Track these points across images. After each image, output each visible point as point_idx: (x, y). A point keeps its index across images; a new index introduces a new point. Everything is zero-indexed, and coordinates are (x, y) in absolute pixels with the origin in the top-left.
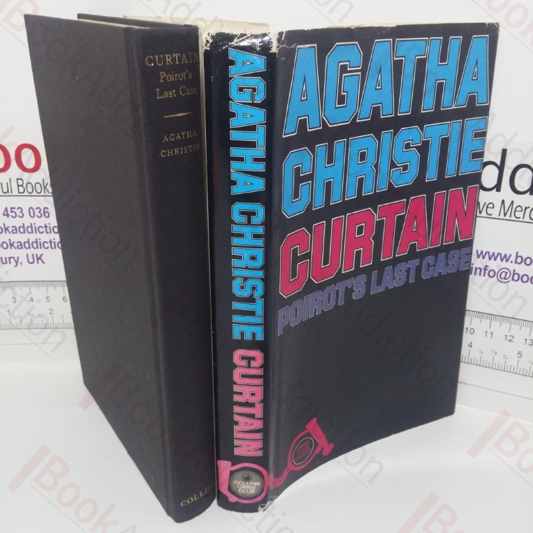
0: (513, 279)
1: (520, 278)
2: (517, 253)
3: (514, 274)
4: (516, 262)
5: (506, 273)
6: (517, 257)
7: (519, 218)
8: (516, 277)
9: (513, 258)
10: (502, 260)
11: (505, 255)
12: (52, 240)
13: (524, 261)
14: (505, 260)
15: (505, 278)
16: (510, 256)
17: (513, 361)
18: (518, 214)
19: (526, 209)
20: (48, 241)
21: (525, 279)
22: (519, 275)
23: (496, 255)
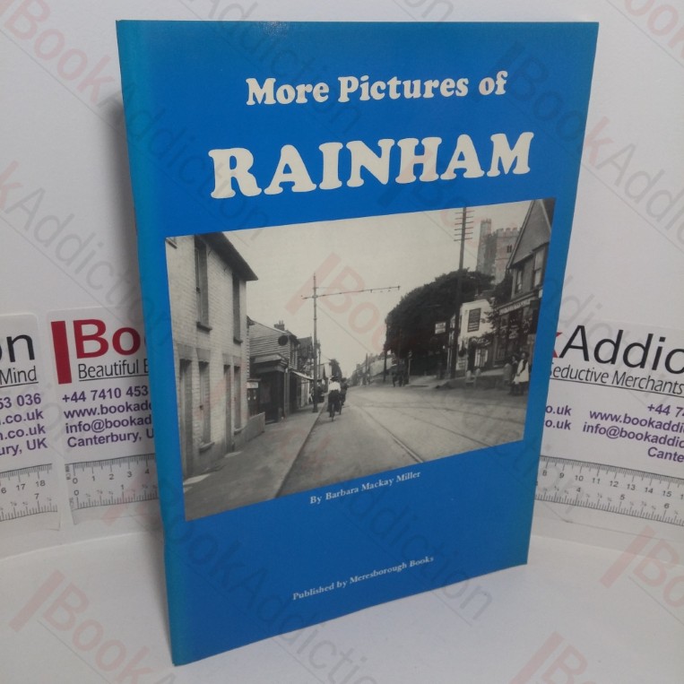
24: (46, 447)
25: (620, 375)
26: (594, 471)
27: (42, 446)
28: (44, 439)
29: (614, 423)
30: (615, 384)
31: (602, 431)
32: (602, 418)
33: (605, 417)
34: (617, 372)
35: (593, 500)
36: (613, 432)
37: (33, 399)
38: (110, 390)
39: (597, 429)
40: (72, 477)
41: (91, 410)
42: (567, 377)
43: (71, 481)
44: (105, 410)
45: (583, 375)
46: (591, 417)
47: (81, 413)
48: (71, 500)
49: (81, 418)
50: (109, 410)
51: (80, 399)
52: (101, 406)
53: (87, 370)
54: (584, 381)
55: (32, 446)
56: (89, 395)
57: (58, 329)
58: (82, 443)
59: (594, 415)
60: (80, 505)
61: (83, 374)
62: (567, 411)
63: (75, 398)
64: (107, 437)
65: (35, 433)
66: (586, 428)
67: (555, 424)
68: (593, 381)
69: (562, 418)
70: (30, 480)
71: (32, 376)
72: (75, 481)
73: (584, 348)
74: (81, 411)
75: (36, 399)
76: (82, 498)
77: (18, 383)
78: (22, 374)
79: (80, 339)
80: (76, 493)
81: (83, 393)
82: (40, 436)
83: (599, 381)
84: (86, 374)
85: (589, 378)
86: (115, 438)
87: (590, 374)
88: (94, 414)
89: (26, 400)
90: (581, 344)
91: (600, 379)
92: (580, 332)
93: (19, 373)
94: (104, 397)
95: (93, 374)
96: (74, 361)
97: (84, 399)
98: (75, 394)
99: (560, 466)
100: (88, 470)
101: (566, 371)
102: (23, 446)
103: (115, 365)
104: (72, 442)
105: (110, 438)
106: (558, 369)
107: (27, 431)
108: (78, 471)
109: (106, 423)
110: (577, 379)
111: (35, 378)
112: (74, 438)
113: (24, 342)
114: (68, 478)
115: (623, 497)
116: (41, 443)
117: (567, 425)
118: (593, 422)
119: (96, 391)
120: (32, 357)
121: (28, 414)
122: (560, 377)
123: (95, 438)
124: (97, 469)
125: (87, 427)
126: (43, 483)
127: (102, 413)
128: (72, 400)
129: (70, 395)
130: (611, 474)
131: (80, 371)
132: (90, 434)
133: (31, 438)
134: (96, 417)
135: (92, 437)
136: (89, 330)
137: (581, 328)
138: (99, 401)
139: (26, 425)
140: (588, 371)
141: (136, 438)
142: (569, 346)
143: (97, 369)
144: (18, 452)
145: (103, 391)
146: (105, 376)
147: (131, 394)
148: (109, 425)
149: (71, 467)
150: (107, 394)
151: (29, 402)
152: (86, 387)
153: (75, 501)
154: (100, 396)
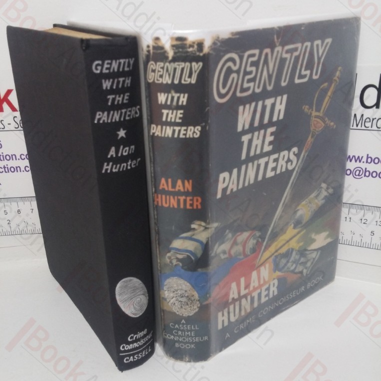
0: (365, 176)
1: (371, 174)
2: (368, 155)
3: (366, 171)
4: (367, 162)
5: (360, 171)
6: (368, 157)
7: (368, 127)
8: (367, 174)
9: (364, 159)
10: (356, 161)
11: (359, 157)
12: (6, 166)
13: (373, 161)
14: (358, 161)
15: (359, 175)
16: (362, 157)
17: (367, 239)
18: (367, 124)
19: (373, 119)
20: (3, 167)
21: (374, 174)
22: (369, 172)
23: (351, 157)
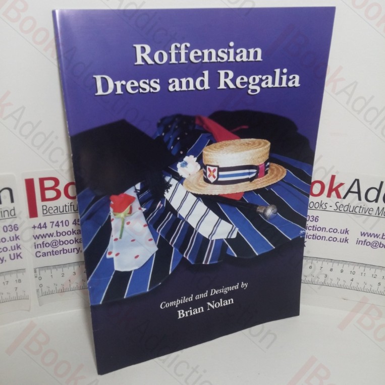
24: (21, 258)
25: (380, 209)
26: (362, 268)
27: (19, 257)
28: (20, 253)
29: (376, 239)
30: (377, 215)
31: (368, 244)
32: (368, 236)
33: (370, 235)
34: (378, 208)
35: (361, 286)
36: (374, 245)
37: (13, 228)
38: (62, 222)
39: (365, 243)
40: (38, 276)
41: (50, 234)
42: (347, 211)
43: (37, 278)
44: (59, 234)
45: (357, 210)
46: (362, 235)
47: (44, 236)
48: (38, 291)
49: (44, 239)
50: (61, 234)
51: (43, 227)
52: (57, 231)
53: (47, 209)
54: (358, 213)
55: (13, 257)
56: (49, 225)
57: (29, 183)
58: (45, 255)
59: (363, 234)
60: (44, 294)
61: (45, 212)
62: (347, 232)
63: (40, 227)
64: (60, 251)
65: (15, 249)
66: (358, 242)
67: (339, 240)
68: (363, 213)
69: (344, 236)
70: (12, 278)
71: (13, 214)
72: (40, 279)
73: (359, 193)
74: (44, 235)
75: (16, 228)
76: (45, 289)
77: (3, 218)
78: (6, 213)
79: (43, 190)
80: (41, 286)
81: (45, 224)
82: (18, 251)
83: (367, 213)
84: (46, 211)
85: (361, 211)
86: (65, 251)
87: (361, 209)
88: (52, 236)
89: (9, 228)
90: (357, 191)
91: (368, 212)
92: (356, 183)
93: (4, 212)
94: (58, 226)
95: (51, 211)
96: (39, 204)
97: (46, 227)
98: (40, 224)
99: (341, 265)
100: (48, 271)
101: (347, 207)
102: (7, 257)
103: (66, 206)
104: (38, 255)
105: (62, 252)
106: (342, 206)
107: (9, 248)
108: (42, 272)
109: (60, 242)
110: (354, 212)
111: (15, 215)
112: (40, 252)
113: (7, 192)
114: (36, 277)
115: (379, 284)
116: (18, 256)
117: (346, 240)
118: (363, 238)
119: (53, 222)
120: (12, 201)
121: (10, 237)
122: (343, 211)
123: (53, 251)
124: (54, 271)
125: (47, 245)
126: (20, 281)
127: (57, 236)
128: (38, 228)
129: (37, 225)
130: (373, 270)
131: (43, 210)
132: (50, 249)
133: (12, 253)
134: (53, 238)
135: (51, 251)
136: (49, 184)
137: (357, 180)
138: (56, 228)
139: (9, 245)
140: (361, 207)
141: (78, 251)
142: (349, 191)
143: (54, 209)
144: (4, 261)
145: (58, 222)
146: (59, 213)
147: (75, 224)
148: (61, 243)
149: (37, 270)
150: (61, 224)
151: (11, 230)
152: (48, 219)
153: (40, 291)
154: (56, 226)
